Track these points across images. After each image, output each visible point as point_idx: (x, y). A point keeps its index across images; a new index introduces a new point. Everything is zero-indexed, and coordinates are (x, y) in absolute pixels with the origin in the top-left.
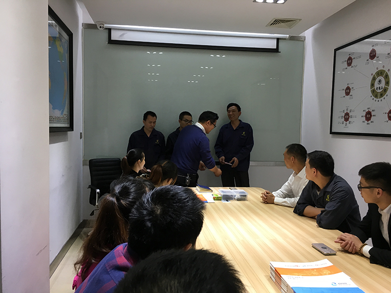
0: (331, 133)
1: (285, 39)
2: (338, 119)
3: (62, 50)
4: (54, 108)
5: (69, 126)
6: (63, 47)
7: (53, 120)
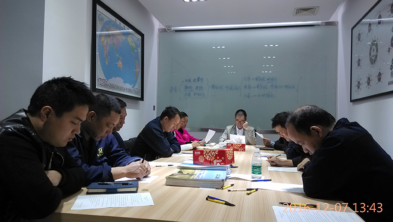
0: (351, 101)
1: (319, 25)
2: (354, 88)
3: (134, 45)
4: (125, 82)
5: (140, 97)
6: (135, 43)
7: (124, 90)
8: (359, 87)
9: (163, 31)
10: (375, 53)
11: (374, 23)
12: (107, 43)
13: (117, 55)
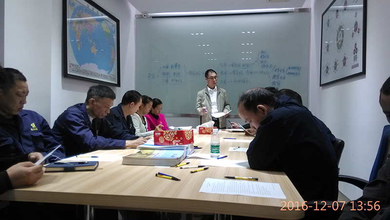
0: (320, 85)
1: (292, 12)
2: (323, 73)
3: (108, 31)
4: (99, 68)
5: (116, 83)
6: (110, 28)
7: (99, 76)
8: (327, 72)
9: (140, 17)
10: (341, 38)
11: (341, 10)
12: (79, 29)
13: (91, 41)
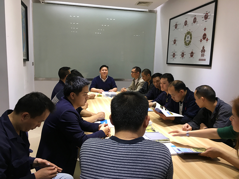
0: (167, 63)
1: (146, 12)
2: (170, 56)
5: (26, 58)
8: (174, 57)
9: (36, 2)
10: (189, 39)
